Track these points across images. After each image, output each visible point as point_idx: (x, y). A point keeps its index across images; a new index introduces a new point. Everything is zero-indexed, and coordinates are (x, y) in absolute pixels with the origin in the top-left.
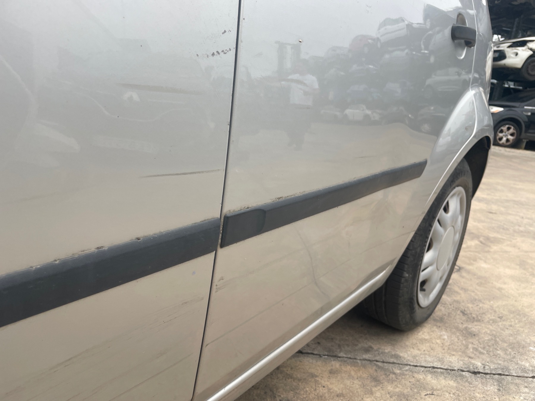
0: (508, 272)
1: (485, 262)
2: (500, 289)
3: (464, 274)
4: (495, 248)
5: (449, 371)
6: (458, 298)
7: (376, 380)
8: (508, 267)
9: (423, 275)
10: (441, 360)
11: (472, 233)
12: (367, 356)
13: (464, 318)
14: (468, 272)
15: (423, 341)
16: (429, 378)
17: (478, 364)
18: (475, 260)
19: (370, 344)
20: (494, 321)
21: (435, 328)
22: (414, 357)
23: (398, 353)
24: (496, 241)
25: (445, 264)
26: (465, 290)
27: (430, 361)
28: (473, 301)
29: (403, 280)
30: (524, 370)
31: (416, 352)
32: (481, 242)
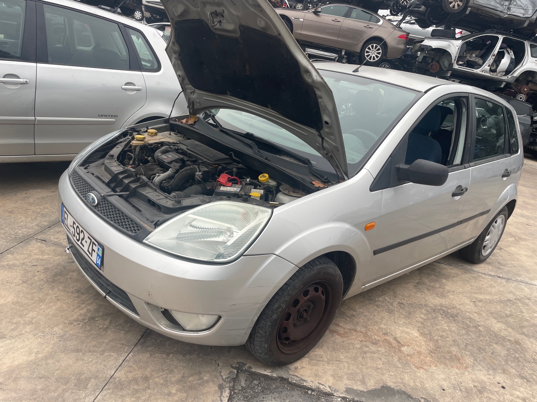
0: (525, 253)
1: (515, 248)
2: (518, 258)
3: (502, 251)
4: (522, 243)
5: (490, 275)
6: (498, 258)
7: (466, 273)
8: (526, 251)
9: (485, 244)
10: (488, 273)
11: (512, 235)
12: (462, 267)
13: (499, 264)
14: (505, 250)
15: (481, 267)
16: (483, 275)
17: (501, 276)
18: (510, 246)
19: (462, 265)
20: (511, 267)
21: (486, 265)
22: (478, 270)
23: (472, 268)
24: (525, 240)
25: (494, 242)
26: (501, 256)
27: (483, 272)
28: (504, 260)
29: (478, 243)
30: (518, 280)
31: (479, 269)
32: (516, 239)
